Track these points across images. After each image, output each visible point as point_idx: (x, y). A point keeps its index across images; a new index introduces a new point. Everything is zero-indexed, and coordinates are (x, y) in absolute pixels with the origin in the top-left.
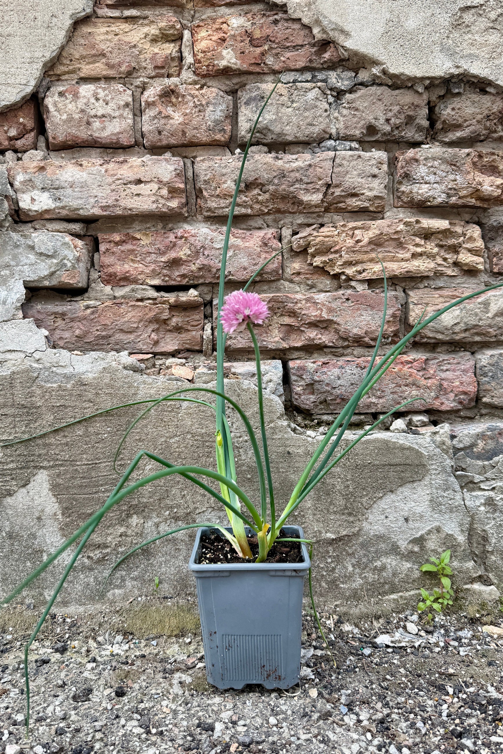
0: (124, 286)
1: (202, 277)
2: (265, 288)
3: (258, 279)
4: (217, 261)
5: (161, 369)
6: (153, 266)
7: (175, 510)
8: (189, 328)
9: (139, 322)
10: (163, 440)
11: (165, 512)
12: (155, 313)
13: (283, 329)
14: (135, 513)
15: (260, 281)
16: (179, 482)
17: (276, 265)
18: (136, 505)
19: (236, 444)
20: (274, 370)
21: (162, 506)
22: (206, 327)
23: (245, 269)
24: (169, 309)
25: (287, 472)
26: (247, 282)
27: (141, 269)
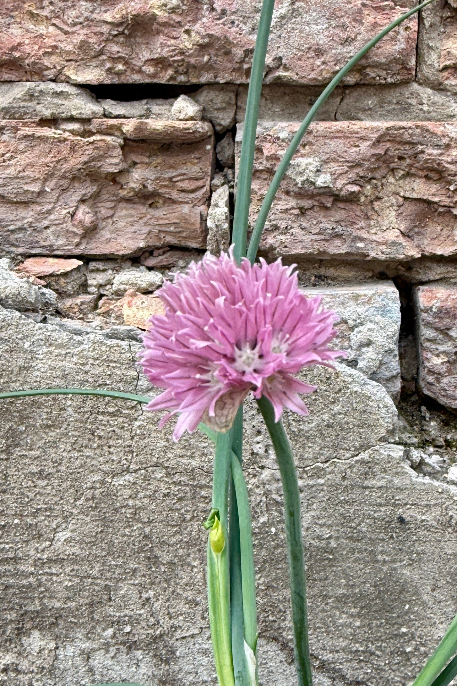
0: (10, 82)
1: (208, 67)
2: (369, 103)
3: (351, 80)
4: (246, 28)
5: (101, 296)
6: (81, 35)
7: (128, 629)
8: (175, 195)
9: (45, 180)
10: (96, 478)
11: (104, 630)
12: (85, 159)
13: (410, 208)
14: (34, 628)
15: (357, 85)
16: (135, 571)
17: (400, 45)
18: (37, 612)
19: (275, 496)
20: (378, 318)
21: (96, 617)
22: (215, 196)
23: (319, 52)
24: (122, 148)
25: (394, 561)
26: (324, 86)
27: (50, 42)
